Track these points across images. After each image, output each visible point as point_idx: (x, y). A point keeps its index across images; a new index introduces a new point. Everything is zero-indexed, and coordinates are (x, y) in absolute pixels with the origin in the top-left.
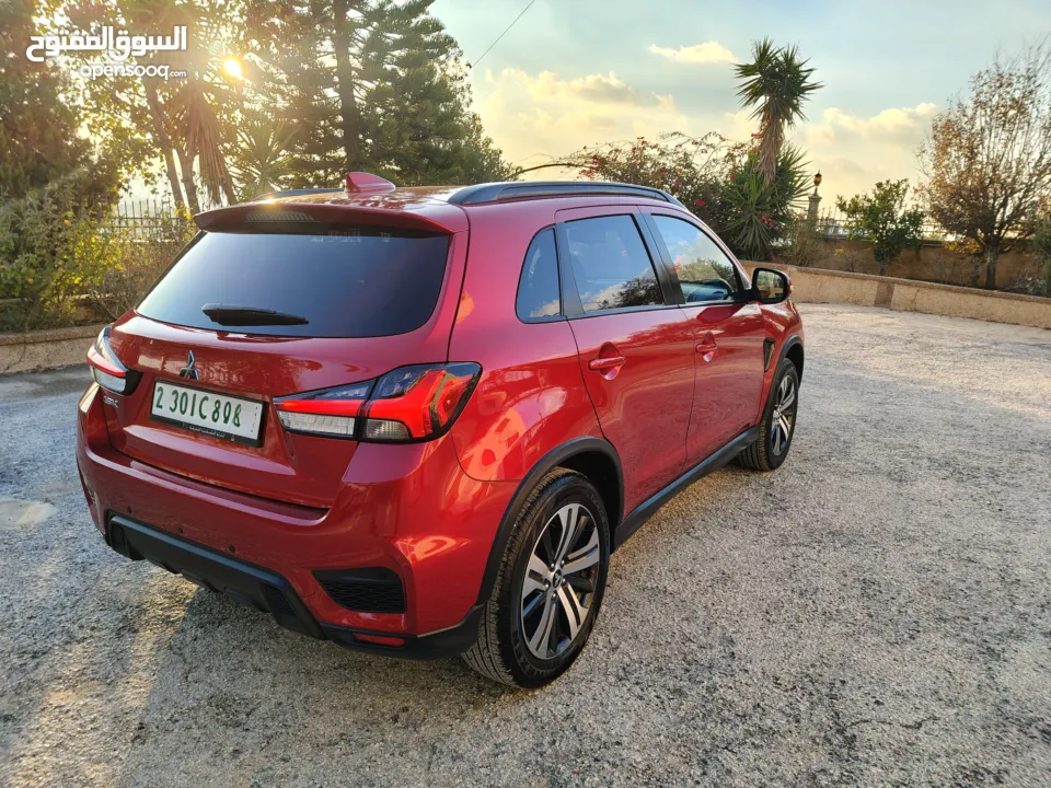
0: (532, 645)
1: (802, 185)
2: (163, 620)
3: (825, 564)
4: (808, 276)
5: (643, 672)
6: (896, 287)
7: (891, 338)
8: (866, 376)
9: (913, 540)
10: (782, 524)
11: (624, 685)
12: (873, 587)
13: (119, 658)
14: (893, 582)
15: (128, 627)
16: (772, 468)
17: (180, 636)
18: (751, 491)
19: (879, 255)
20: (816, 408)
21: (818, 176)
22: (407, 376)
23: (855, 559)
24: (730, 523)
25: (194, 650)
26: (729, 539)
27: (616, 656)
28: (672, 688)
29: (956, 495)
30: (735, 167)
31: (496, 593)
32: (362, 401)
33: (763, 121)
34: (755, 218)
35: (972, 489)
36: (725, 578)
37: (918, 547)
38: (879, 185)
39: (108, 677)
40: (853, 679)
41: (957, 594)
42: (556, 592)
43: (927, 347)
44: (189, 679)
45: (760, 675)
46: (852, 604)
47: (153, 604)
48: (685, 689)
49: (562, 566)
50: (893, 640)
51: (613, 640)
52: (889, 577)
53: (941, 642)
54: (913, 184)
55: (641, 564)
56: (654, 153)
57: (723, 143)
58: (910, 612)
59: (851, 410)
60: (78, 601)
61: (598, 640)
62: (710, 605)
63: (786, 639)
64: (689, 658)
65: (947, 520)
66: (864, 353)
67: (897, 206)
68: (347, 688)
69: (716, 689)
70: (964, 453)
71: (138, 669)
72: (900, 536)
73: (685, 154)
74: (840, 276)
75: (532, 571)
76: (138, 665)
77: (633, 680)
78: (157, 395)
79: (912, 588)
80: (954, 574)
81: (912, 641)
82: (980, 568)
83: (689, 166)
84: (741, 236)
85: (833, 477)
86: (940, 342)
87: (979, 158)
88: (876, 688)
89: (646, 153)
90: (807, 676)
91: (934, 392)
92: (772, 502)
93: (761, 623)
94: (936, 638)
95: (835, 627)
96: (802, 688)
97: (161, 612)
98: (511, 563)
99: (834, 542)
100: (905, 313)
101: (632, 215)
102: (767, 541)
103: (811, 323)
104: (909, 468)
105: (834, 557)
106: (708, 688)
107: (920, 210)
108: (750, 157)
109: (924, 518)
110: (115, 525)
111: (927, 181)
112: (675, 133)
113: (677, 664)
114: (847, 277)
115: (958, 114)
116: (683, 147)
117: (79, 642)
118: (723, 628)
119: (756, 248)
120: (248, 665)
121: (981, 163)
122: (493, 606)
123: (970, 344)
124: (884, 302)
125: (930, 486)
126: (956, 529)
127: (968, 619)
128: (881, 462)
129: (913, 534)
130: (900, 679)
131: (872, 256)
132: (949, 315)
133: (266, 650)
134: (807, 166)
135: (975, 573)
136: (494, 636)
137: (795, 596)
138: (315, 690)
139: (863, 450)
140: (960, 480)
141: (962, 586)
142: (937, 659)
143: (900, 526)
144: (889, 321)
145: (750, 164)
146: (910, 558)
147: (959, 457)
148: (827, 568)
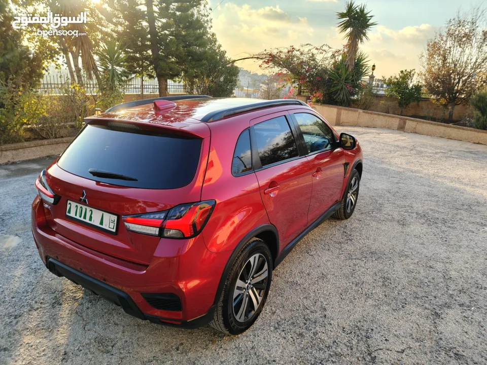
0: (237, 318)
1: (366, 71)
2: (73, 298)
3: (367, 269)
4: (367, 115)
5: (286, 325)
6: (407, 121)
7: (404, 147)
8: (391, 168)
9: (407, 256)
10: (349, 248)
11: (277, 331)
12: (388, 281)
13: (54, 318)
14: (397, 278)
15: (57, 303)
16: (346, 218)
17: (81, 307)
18: (336, 230)
19: (400, 104)
20: (368, 186)
21: (374, 66)
22: (182, 209)
23: (380, 267)
24: (327, 247)
25: (87, 315)
26: (326, 256)
27: (274, 317)
28: (298, 333)
29: (427, 233)
30: (336, 62)
31: (222, 298)
32: (162, 220)
33: (349, 40)
34: (344, 86)
35: (434, 230)
36: (323, 276)
37: (409, 260)
38: (402, 72)
39: (49, 328)
40: (376, 328)
41: (424, 285)
42: (248, 292)
43: (419, 153)
44: (86, 329)
45: (336, 326)
46: (378, 290)
47: (68, 290)
48: (304, 334)
49: (251, 280)
50: (395, 308)
51: (273, 309)
52: (395, 276)
53: (415, 309)
54: (417, 71)
55: (286, 269)
56: (298, 53)
57: (331, 50)
58: (403, 294)
59: (384, 187)
60: (34, 288)
61: (267, 309)
62: (316, 291)
63: (349, 308)
64: (306, 317)
65: (422, 246)
66: (391, 156)
67: (409, 81)
68: (156, 333)
69: (317, 334)
70: (432, 210)
71: (62, 324)
72: (402, 255)
73: (312, 54)
74: (382, 115)
75: (238, 287)
76: (62, 322)
77: (282, 329)
78: (68, 206)
79: (405, 281)
80: (424, 274)
81: (403, 309)
82: (435, 271)
83: (314, 60)
84: (337, 95)
85: (373, 223)
86: (426, 150)
87: (448, 61)
88: (386, 332)
89: (294, 53)
90: (357, 326)
91: (421, 177)
92: (346, 236)
93: (338, 300)
94: (413, 308)
95: (370, 302)
96: (355, 333)
97: (71, 294)
98: (228, 285)
99: (372, 258)
100: (410, 134)
101: (285, 116)
102: (342, 257)
103: (368, 139)
104: (407, 218)
105: (372, 265)
106: (314, 333)
107: (420, 84)
108: (342, 57)
109: (412, 245)
110: (51, 262)
111: (424, 71)
112: (308, 44)
113: (301, 321)
114: (385, 116)
115: (439, 39)
116: (312, 51)
117: (35, 310)
118: (322, 302)
119: (344, 101)
120: (112, 322)
121: (449, 63)
122: (220, 304)
123: (439, 151)
124: (401, 128)
125: (417, 228)
126: (425, 251)
127: (428, 297)
128: (395, 215)
129: (407, 253)
130: (396, 328)
131: (397, 105)
132: (430, 135)
133: (120, 314)
134: (369, 62)
135: (433, 274)
136: (221, 316)
137: (354, 285)
138: (142, 334)
139: (388, 208)
140: (429, 225)
141: (426, 280)
142: (413, 318)
143: (401, 249)
144: (403, 138)
145: (342, 60)
146: (405, 266)
147: (430, 212)
148: (368, 271)
